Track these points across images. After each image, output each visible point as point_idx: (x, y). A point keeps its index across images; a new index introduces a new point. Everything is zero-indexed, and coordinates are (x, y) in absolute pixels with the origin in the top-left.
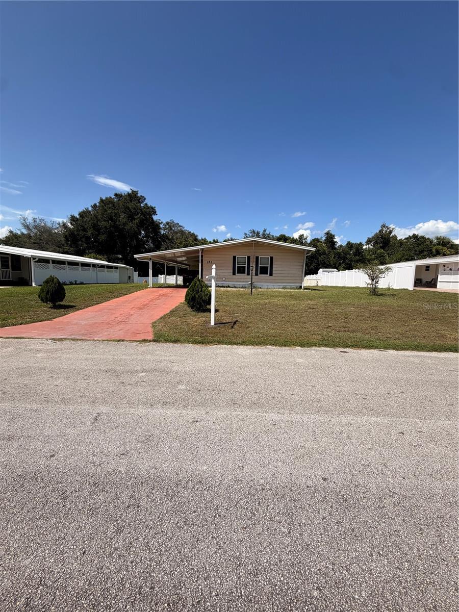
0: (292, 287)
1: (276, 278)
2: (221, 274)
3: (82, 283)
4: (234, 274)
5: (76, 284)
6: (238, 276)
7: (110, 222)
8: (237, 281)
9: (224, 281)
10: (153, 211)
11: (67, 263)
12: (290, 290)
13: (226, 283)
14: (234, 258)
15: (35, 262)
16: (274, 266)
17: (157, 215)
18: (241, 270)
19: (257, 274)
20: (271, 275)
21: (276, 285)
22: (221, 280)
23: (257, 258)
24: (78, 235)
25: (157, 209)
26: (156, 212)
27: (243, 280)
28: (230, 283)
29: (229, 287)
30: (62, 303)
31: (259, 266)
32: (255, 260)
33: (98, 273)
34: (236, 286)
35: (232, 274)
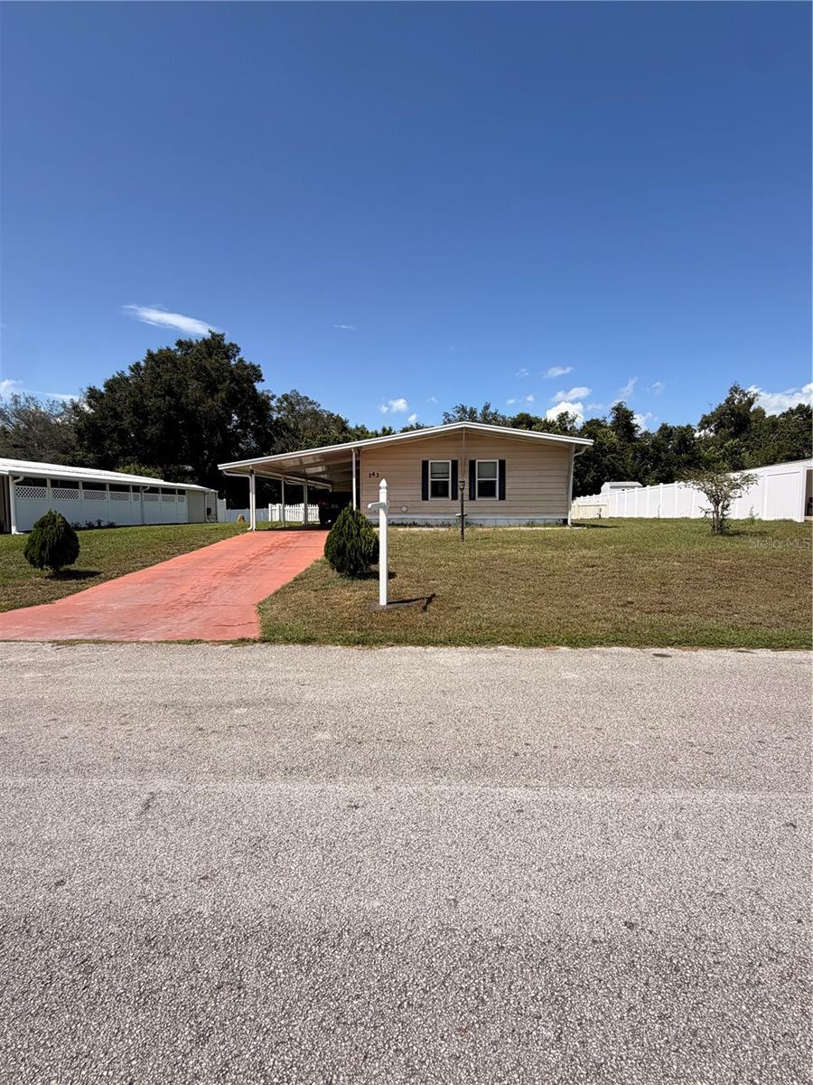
0: (549, 521)
1: (514, 504)
2: (398, 498)
3: (111, 526)
4: (425, 497)
5: (100, 527)
6: (434, 502)
7: (167, 398)
8: (432, 513)
9: (405, 513)
10: (255, 374)
11: (81, 486)
12: (542, 529)
13: (409, 517)
14: (425, 464)
15: (18, 484)
16: (507, 480)
17: (263, 381)
18: (440, 490)
19: (472, 498)
20: (502, 497)
21: (513, 519)
22: (398, 510)
23: (472, 464)
24: (104, 426)
25: (263, 370)
26: (261, 376)
27: (445, 508)
28: (418, 518)
29: (415, 525)
30: (73, 567)
31: (477, 479)
32: (467, 468)
33: (145, 503)
34: (429, 522)
35: (421, 497)
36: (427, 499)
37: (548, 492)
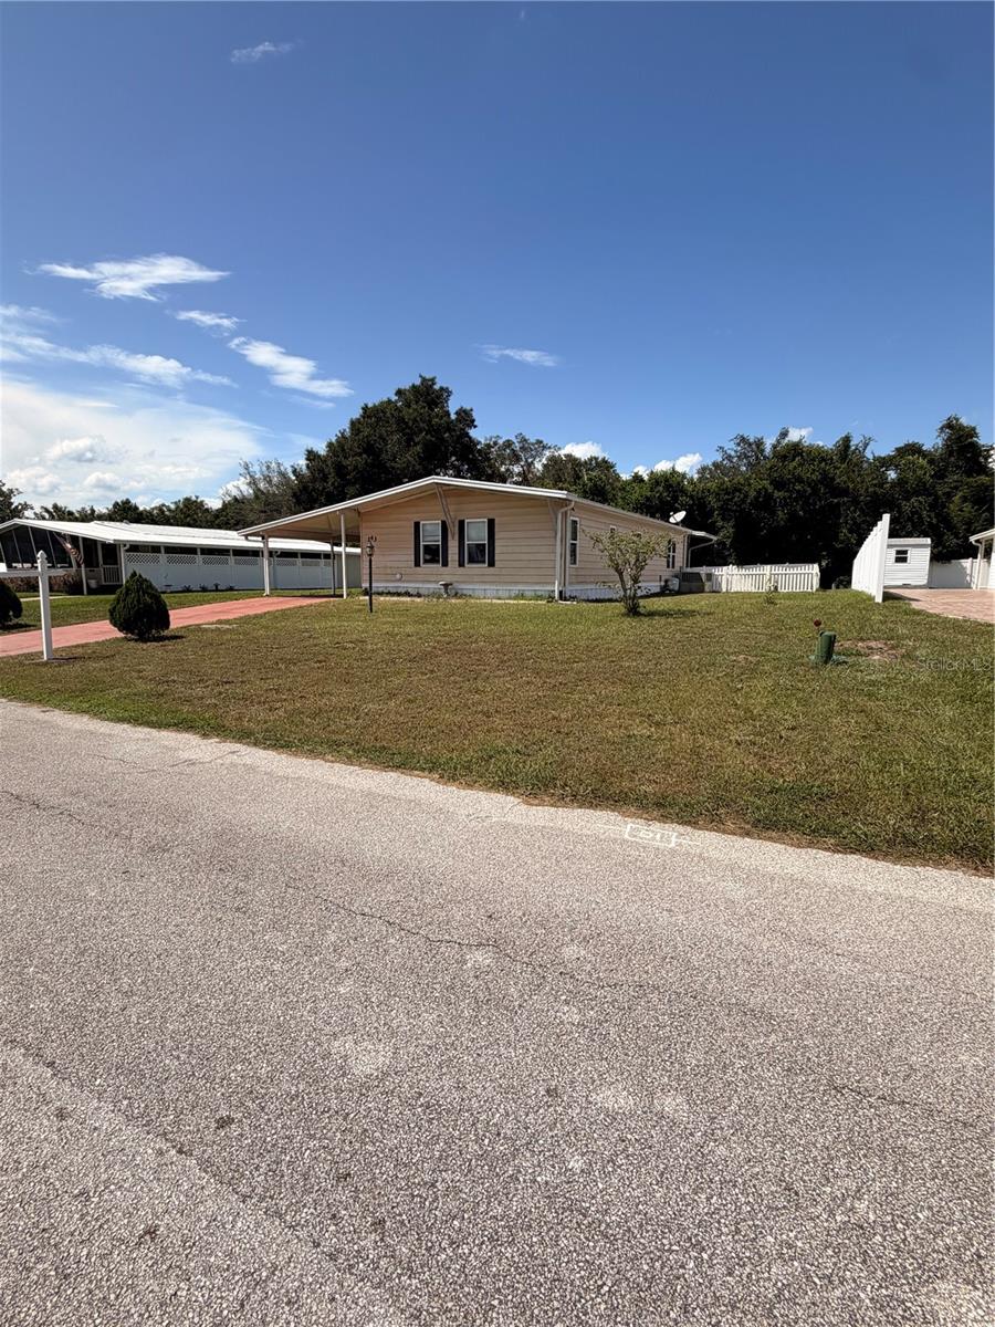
0: (539, 593)
1: (504, 571)
2: (389, 564)
3: (231, 589)
4: (417, 564)
6: (426, 568)
8: (423, 582)
9: (400, 580)
10: (466, 418)
11: (199, 551)
13: (402, 585)
14: (417, 525)
16: (497, 543)
17: (475, 427)
18: (434, 555)
19: (461, 564)
20: (492, 564)
21: (503, 590)
22: (389, 577)
23: (462, 523)
25: (475, 415)
26: (474, 421)
27: (432, 577)
28: (411, 586)
29: (408, 594)
31: (466, 543)
32: (457, 529)
34: (421, 592)
35: (413, 563)
36: (419, 566)
37: (539, 557)
